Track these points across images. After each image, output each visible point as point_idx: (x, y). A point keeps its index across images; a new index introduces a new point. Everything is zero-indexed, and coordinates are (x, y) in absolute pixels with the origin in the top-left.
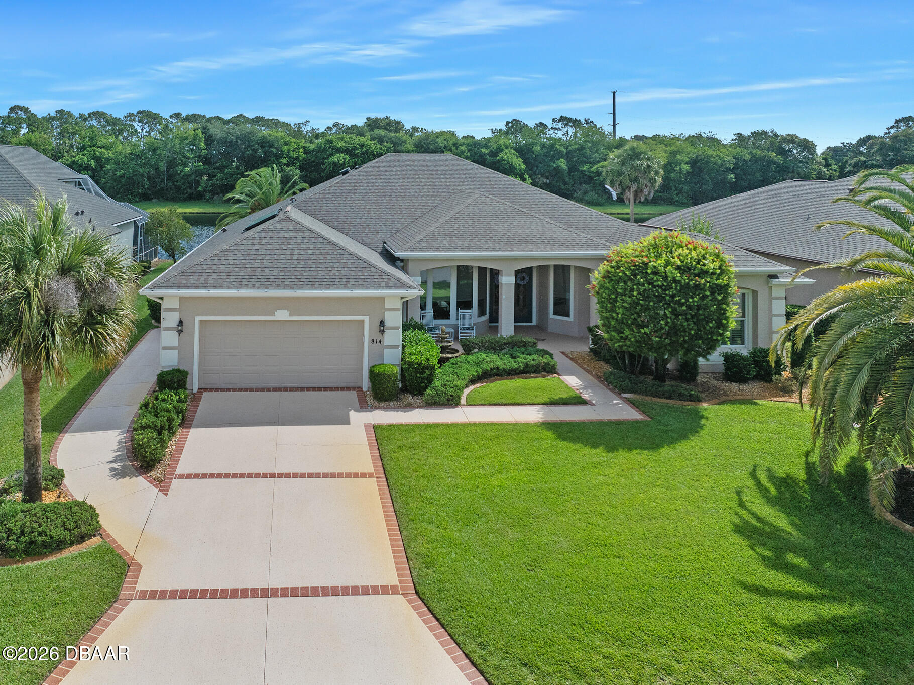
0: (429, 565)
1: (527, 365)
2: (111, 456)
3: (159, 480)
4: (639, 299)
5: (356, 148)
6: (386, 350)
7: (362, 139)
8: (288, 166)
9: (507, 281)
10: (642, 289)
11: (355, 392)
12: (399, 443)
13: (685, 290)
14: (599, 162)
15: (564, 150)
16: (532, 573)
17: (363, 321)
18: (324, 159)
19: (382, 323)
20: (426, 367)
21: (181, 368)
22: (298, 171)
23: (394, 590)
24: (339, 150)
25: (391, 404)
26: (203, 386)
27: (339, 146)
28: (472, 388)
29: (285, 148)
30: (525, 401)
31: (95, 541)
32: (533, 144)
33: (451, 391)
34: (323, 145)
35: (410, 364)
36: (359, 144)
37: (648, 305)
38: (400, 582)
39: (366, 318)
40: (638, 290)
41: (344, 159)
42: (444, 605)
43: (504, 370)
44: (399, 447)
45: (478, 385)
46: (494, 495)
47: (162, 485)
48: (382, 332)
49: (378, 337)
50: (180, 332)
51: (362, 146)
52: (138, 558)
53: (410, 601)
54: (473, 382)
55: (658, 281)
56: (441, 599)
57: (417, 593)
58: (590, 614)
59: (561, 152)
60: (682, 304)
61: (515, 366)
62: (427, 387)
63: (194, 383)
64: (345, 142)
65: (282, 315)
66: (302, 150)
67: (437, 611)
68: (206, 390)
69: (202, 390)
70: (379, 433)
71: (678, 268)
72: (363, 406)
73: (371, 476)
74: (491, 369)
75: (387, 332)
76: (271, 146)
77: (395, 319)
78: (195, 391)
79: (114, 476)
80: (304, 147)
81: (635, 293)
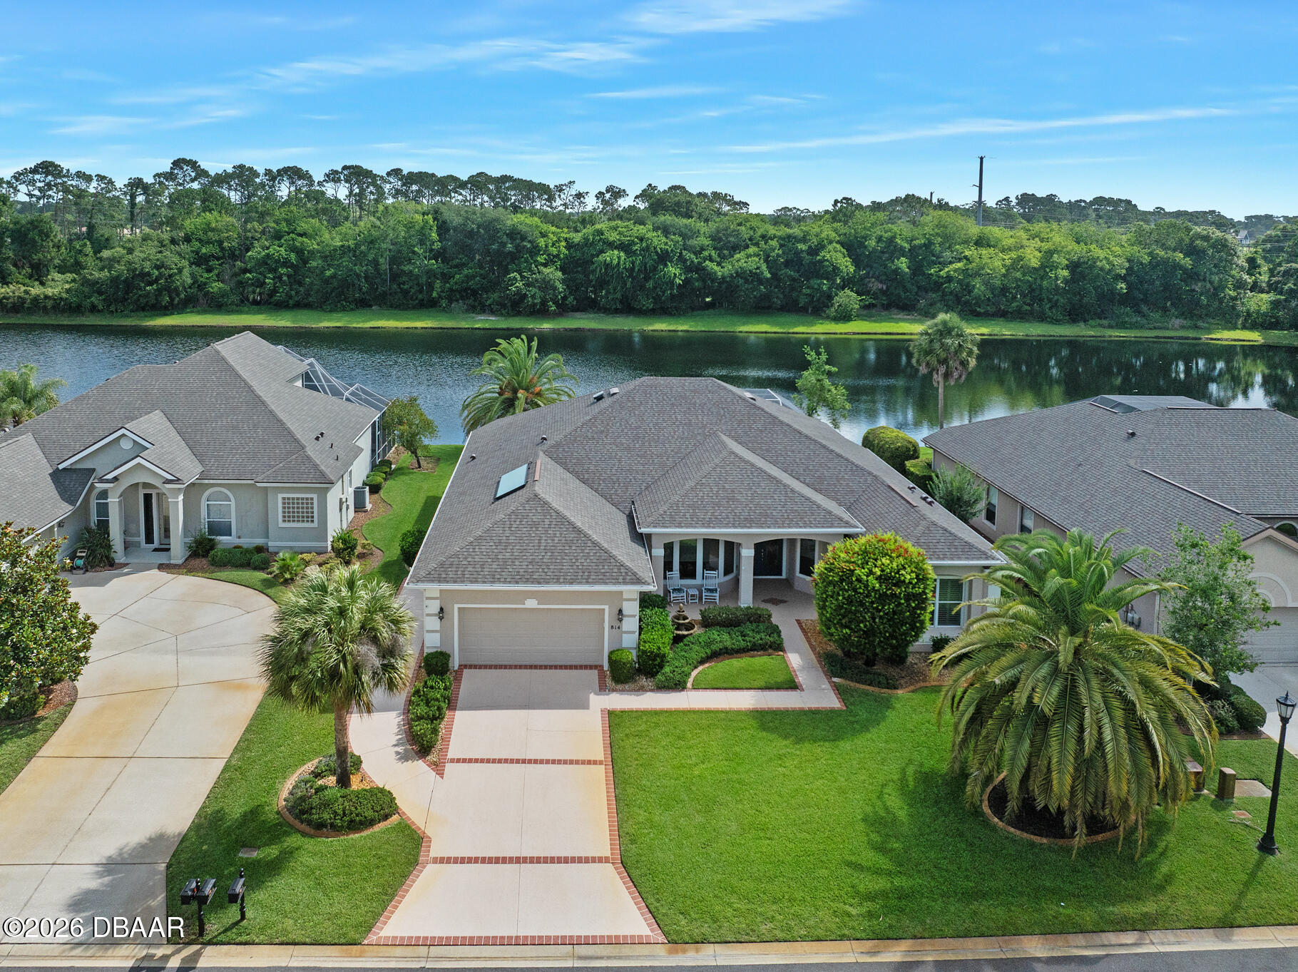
0: (633, 842)
1: (754, 644)
2: (394, 739)
3: (435, 764)
4: (844, 603)
5: (633, 243)
6: (624, 635)
7: (642, 230)
8: (545, 265)
9: (747, 553)
10: (847, 595)
11: (596, 671)
12: (627, 731)
13: (883, 598)
14: (951, 263)
15: (907, 246)
16: (704, 850)
17: (604, 610)
18: (593, 256)
19: (620, 611)
20: (658, 655)
21: (444, 650)
22: (559, 274)
23: (607, 860)
24: (611, 245)
25: (627, 687)
26: (463, 663)
27: (611, 239)
28: (700, 668)
29: (542, 242)
30: (744, 686)
31: (395, 818)
32: (865, 238)
33: (678, 677)
34: (591, 237)
35: (644, 652)
36: (637, 237)
37: (851, 609)
38: (612, 854)
39: (606, 607)
40: (843, 595)
41: (619, 258)
42: (638, 872)
43: (733, 649)
44: (627, 735)
45: (707, 665)
46: (694, 784)
47: (438, 768)
48: (620, 620)
49: (616, 624)
50: (441, 618)
51: (641, 239)
52: (428, 832)
53: (616, 869)
54: (702, 662)
55: (860, 588)
56: (637, 868)
57: (622, 863)
58: (734, 881)
59: (902, 248)
60: (880, 611)
61: (743, 644)
62: (658, 672)
63: (455, 663)
64: (620, 233)
65: (531, 603)
66: (563, 244)
67: (633, 876)
68: (465, 666)
69: (463, 667)
70: (614, 719)
71: (879, 578)
72: (603, 689)
73: (601, 763)
74: (720, 649)
75: (625, 619)
76: (523, 238)
77: (632, 608)
78: (456, 668)
79: (400, 759)
80: (566, 240)
81: (840, 598)
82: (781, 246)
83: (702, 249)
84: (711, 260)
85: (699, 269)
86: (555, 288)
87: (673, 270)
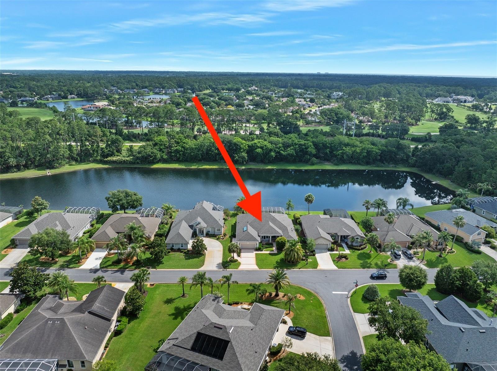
0: (257, 262)
3: (240, 257)
5: (263, 147)
7: (266, 143)
8: (243, 152)
9: (271, 237)
11: (254, 249)
12: (257, 255)
14: (339, 151)
25: (257, 251)
30: (268, 251)
31: (238, 261)
33: (263, 250)
34: (254, 145)
36: (264, 145)
37: (279, 244)
39: (255, 243)
41: (260, 151)
42: (257, 265)
43: (268, 247)
48: (257, 245)
52: (241, 262)
54: (265, 248)
62: (260, 249)
65: (248, 243)
66: (247, 146)
68: (242, 249)
71: (281, 241)
73: (255, 257)
79: (237, 257)
82: (299, 147)
83: (280, 147)
84: (282, 150)
85: (279, 152)
86: (245, 158)
87: (273, 154)
